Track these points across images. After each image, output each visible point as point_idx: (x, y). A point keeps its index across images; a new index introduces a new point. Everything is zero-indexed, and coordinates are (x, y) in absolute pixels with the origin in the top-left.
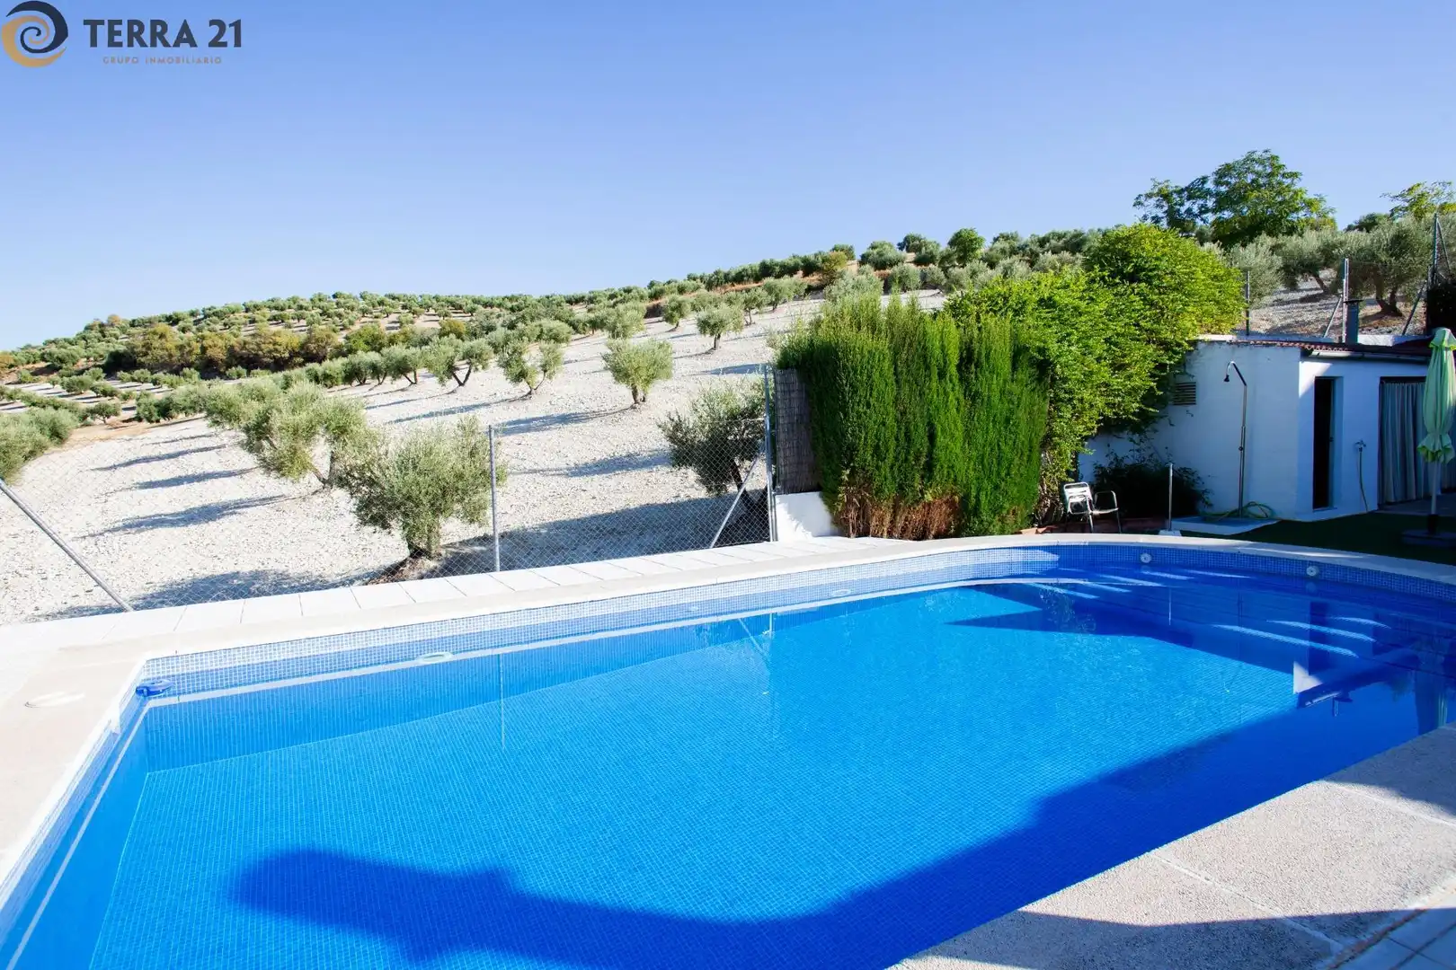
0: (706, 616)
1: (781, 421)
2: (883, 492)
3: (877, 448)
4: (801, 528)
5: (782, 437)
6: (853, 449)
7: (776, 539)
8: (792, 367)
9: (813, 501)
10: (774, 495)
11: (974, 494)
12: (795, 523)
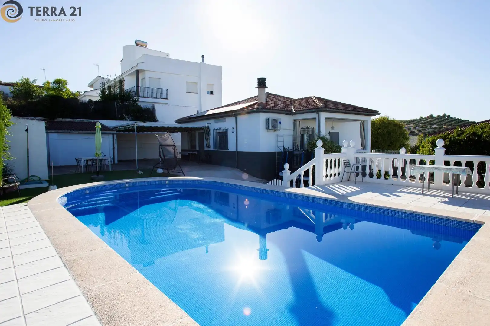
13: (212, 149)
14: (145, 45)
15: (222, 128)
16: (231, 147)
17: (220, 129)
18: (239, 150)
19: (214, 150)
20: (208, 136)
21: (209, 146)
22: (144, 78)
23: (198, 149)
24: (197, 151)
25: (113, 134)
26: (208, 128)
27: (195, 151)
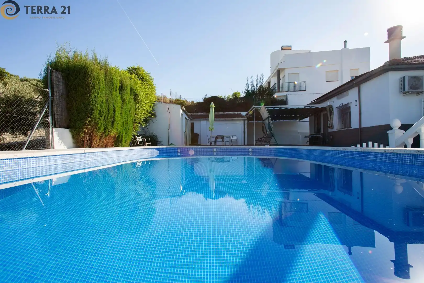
0: (81, 169)
1: (55, 94)
2: (100, 129)
3: (100, 111)
4: (63, 144)
5: (55, 100)
6: (92, 110)
7: (53, 148)
8: (59, 71)
9: (66, 133)
10: (53, 127)
11: (121, 135)
12: (60, 141)
13: (335, 129)
14: (289, 48)
15: (344, 104)
16: (355, 124)
17: (343, 105)
18: (363, 126)
19: (336, 130)
20: (331, 116)
21: (332, 127)
22: (284, 76)
23: (322, 132)
24: (322, 134)
25: (244, 120)
26: (331, 107)
27: (320, 134)
